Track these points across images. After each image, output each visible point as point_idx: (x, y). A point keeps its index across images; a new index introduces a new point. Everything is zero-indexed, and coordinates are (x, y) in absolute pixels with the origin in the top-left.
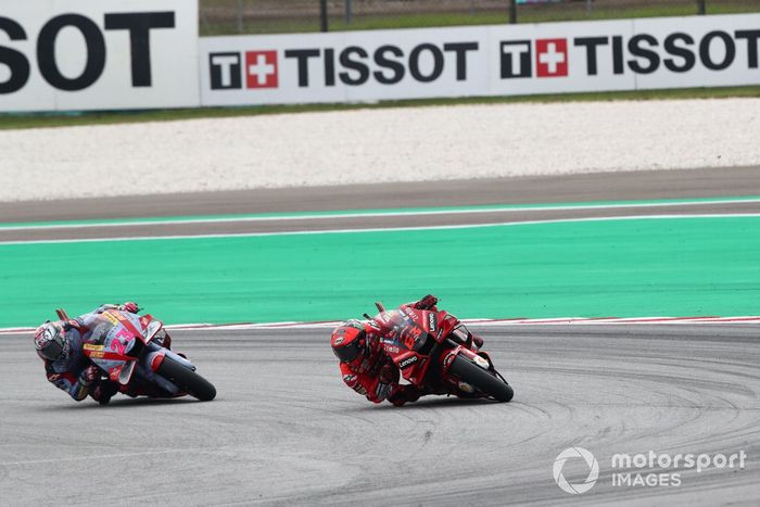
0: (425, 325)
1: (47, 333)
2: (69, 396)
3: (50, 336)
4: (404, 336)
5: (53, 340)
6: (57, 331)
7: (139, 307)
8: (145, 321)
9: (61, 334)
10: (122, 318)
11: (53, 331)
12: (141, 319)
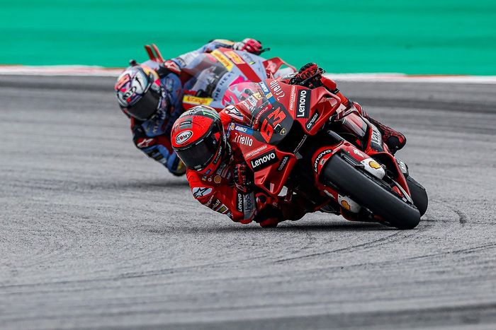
0: (291, 107)
1: (135, 83)
2: (166, 170)
3: (139, 86)
4: (260, 123)
5: (143, 94)
6: (149, 79)
7: (264, 47)
8: (272, 67)
9: (155, 85)
10: (239, 61)
11: (143, 80)
12: (266, 64)
